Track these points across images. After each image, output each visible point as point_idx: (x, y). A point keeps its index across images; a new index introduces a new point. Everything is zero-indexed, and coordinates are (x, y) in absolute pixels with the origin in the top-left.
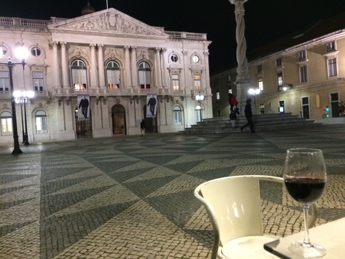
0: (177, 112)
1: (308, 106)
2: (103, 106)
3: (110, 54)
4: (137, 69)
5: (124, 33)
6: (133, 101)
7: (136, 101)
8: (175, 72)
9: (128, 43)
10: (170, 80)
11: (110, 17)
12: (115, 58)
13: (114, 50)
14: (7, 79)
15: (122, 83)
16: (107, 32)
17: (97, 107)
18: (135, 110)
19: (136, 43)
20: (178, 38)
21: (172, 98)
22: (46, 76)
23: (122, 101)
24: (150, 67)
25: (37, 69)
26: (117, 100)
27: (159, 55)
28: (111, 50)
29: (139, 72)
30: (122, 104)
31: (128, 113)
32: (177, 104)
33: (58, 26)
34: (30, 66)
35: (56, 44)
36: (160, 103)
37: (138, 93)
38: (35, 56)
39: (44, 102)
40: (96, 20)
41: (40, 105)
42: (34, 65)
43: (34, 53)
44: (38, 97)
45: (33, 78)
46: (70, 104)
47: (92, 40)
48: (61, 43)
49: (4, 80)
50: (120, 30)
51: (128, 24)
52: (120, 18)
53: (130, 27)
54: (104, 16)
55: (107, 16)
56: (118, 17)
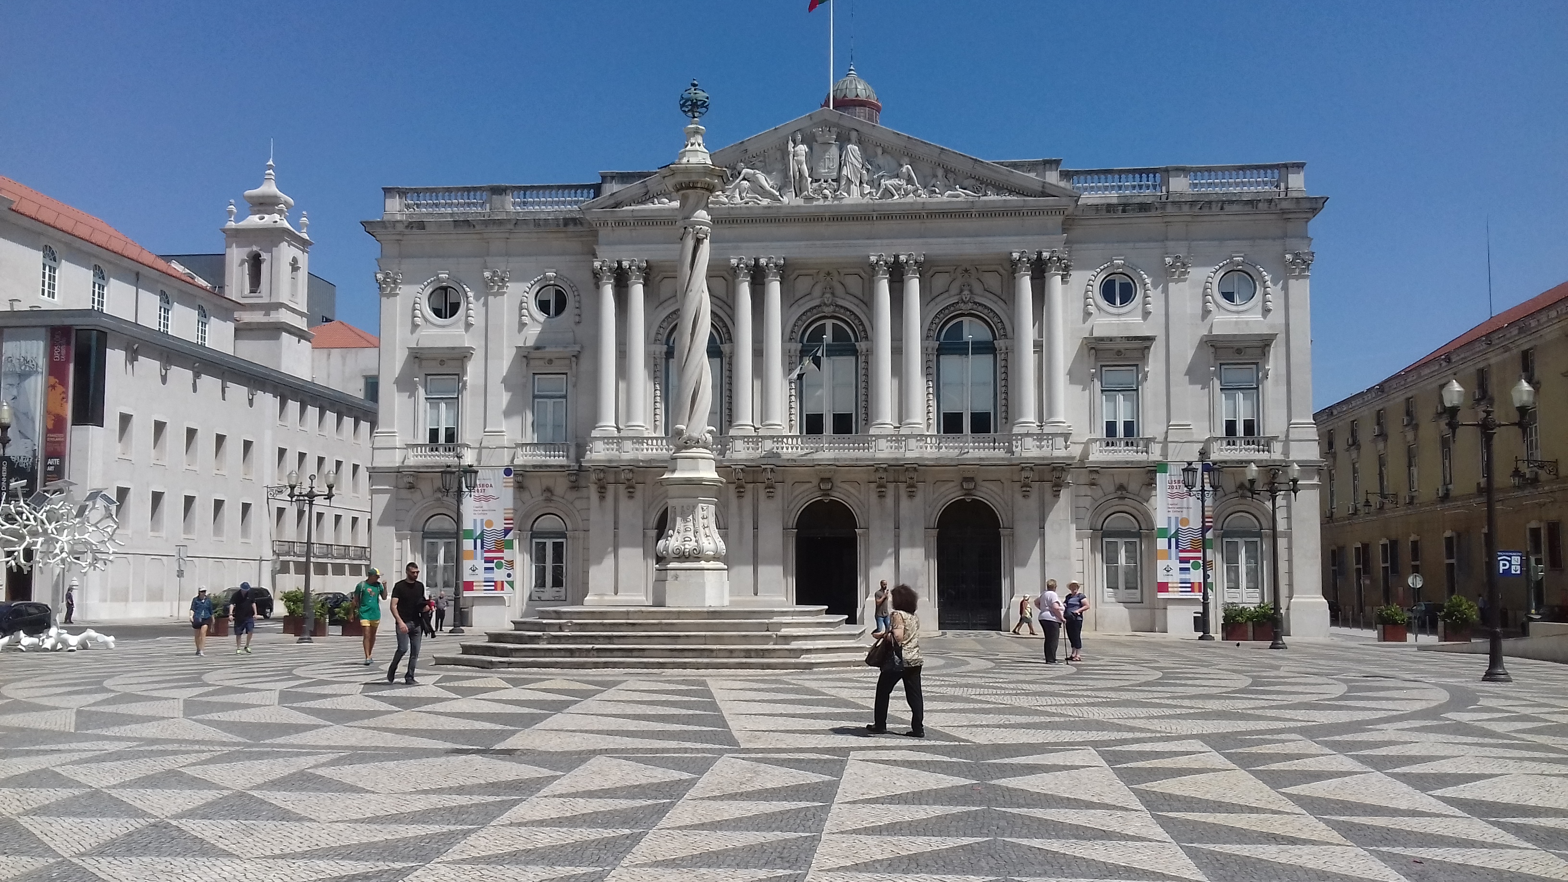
0: (1121, 541)
2: (765, 506)
3: (817, 291)
4: (930, 350)
5: (868, 204)
6: (891, 486)
7: (902, 486)
8: (1119, 353)
9: (885, 241)
10: (1087, 391)
11: (816, 146)
12: (837, 306)
13: (835, 273)
14: (454, 402)
15: (861, 411)
16: (798, 206)
17: (740, 508)
18: (897, 527)
19: (921, 240)
20: (1147, 195)
21: (1095, 476)
22: (575, 386)
23: (846, 486)
24: (995, 338)
25: (550, 361)
26: (823, 480)
27: (1026, 284)
28: (822, 275)
29: (942, 357)
30: (845, 498)
31: (867, 535)
32: (1121, 502)
33: (617, 205)
34: (526, 354)
35: (610, 269)
36: (1019, 497)
37: (909, 455)
38: (549, 314)
39: (561, 485)
40: (758, 164)
41: (549, 494)
42: (537, 348)
43: (543, 306)
44: (540, 466)
45: (535, 397)
46: (639, 493)
47: (739, 244)
48: (626, 264)
49: (443, 406)
50: (855, 194)
51: (894, 164)
52: (860, 143)
53: (897, 176)
54: (791, 144)
55: (802, 142)
56: (849, 141)
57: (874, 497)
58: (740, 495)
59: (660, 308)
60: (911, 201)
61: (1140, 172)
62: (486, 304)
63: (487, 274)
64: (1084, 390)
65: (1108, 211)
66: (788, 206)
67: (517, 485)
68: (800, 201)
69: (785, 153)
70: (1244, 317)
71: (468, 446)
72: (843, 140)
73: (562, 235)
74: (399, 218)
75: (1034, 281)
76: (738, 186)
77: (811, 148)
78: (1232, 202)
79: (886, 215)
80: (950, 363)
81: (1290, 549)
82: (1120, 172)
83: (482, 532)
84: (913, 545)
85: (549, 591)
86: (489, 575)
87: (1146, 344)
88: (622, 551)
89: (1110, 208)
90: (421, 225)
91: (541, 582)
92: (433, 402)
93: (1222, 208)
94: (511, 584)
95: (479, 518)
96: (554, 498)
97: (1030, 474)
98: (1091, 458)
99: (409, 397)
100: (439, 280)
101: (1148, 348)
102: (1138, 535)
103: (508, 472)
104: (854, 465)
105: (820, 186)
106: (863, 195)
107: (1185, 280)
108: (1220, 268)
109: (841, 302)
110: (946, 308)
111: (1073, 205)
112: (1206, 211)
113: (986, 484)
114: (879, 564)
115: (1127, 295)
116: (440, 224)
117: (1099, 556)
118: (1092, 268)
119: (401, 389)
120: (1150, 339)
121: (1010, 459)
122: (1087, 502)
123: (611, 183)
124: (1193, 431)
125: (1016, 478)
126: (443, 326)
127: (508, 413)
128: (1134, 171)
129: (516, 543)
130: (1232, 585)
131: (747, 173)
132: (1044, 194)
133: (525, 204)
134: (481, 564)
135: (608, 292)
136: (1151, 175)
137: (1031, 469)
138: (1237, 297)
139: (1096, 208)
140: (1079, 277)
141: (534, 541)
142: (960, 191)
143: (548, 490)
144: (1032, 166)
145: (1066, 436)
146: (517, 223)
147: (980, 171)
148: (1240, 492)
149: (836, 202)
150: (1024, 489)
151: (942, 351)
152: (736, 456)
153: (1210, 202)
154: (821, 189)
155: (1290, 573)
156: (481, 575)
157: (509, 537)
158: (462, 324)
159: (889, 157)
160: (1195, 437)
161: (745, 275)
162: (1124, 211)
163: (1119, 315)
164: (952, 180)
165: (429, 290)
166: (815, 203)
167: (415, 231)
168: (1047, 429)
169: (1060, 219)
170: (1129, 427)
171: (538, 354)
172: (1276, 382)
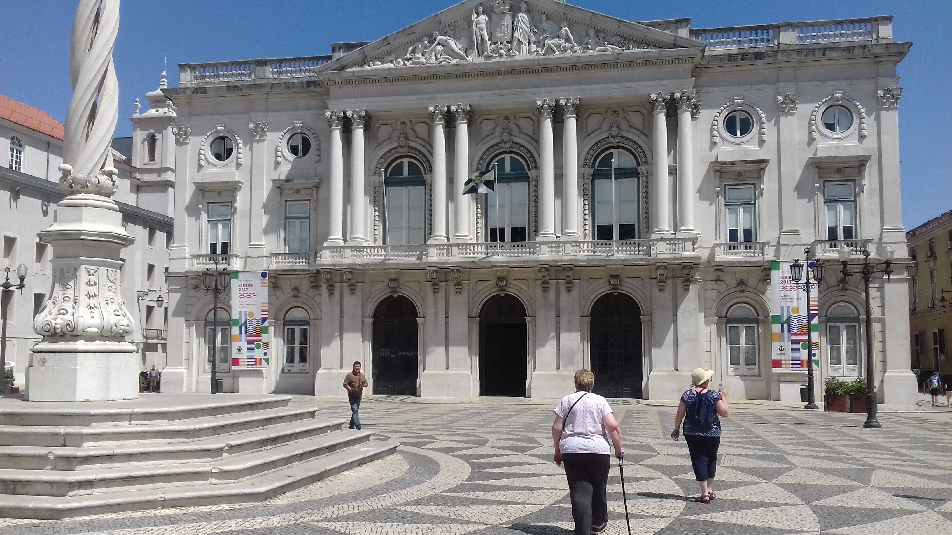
0: (742, 327)
2: (454, 299)
3: (498, 132)
4: (586, 175)
5: (534, 60)
6: (553, 283)
7: (562, 283)
8: (740, 174)
9: (548, 89)
10: (714, 206)
11: (494, 16)
12: (513, 142)
13: (512, 118)
14: (227, 223)
16: (480, 63)
17: (435, 301)
18: (558, 316)
19: (577, 87)
20: (762, 47)
21: (719, 273)
22: (316, 209)
23: (517, 283)
24: (638, 165)
25: (298, 191)
26: (499, 278)
27: (662, 120)
28: (502, 118)
29: (596, 181)
30: (517, 293)
31: (534, 322)
32: (742, 294)
33: (343, 68)
34: (279, 186)
35: (338, 118)
36: (656, 291)
37: (566, 257)
38: (297, 155)
39: (305, 285)
40: (450, 32)
41: (296, 292)
42: (287, 181)
43: (294, 150)
44: (288, 270)
45: (286, 218)
46: (358, 291)
47: (436, 95)
48: (349, 113)
49: (220, 226)
50: (525, 52)
51: (555, 27)
52: (529, 11)
53: (558, 37)
54: (474, 15)
55: (484, 13)
56: (520, 11)
57: (539, 292)
58: (436, 291)
59: (379, 148)
60: (569, 55)
61: (756, 29)
62: (251, 149)
63: (252, 126)
64: (711, 204)
65: (730, 60)
66: (472, 64)
67: (272, 285)
68: (482, 60)
69: (470, 23)
70: (844, 143)
71: (237, 256)
72: (514, 10)
73: (306, 95)
74: (189, 85)
75: (669, 118)
76: (434, 50)
77: (490, 17)
78: (831, 49)
79: (549, 69)
80: (602, 185)
81: (883, 332)
82: (740, 29)
83: (246, 321)
84: (570, 330)
85: (297, 365)
86: (251, 354)
87: (761, 166)
88: (346, 336)
89: (731, 57)
90: (204, 91)
91: (291, 359)
92: (213, 223)
93: (824, 54)
94: (267, 360)
95: (243, 310)
96: (300, 295)
97: (664, 272)
98: (717, 259)
99: (196, 220)
100: (217, 131)
101: (763, 169)
102: (756, 321)
103: (264, 275)
104: (523, 266)
105: (497, 46)
106: (530, 53)
107: (793, 114)
108: (823, 103)
109: (516, 140)
110: (599, 142)
111: (699, 55)
112: (811, 57)
113: (628, 280)
114: (543, 345)
115: (746, 128)
116: (217, 89)
117: (724, 339)
118: (718, 107)
119: (189, 215)
120: (765, 162)
121: (647, 260)
122: (713, 295)
123: (339, 51)
124: (801, 236)
125: (653, 275)
126: (220, 166)
127: (267, 231)
128: (751, 29)
129: (271, 329)
130: (835, 361)
131: (441, 39)
132: (675, 46)
133: (280, 72)
134: (245, 346)
135: (337, 136)
136: (765, 31)
137: (665, 268)
138: (837, 128)
139: (720, 58)
140: (706, 115)
141: (286, 327)
142: (608, 47)
143: (296, 289)
144: (667, 25)
145: (694, 241)
146: (272, 86)
147: (624, 29)
148: (841, 285)
149: (509, 59)
150: (660, 284)
151: (595, 176)
152: (430, 260)
153: (814, 50)
154: (498, 49)
155: (884, 351)
156: (245, 354)
157: (266, 324)
158: (234, 164)
159: (552, 23)
160: (803, 241)
161: (440, 119)
162: (742, 59)
163: (739, 144)
164: (601, 39)
165: (211, 139)
166: (493, 60)
167: (199, 95)
168: (679, 235)
169: (689, 66)
170: (748, 234)
171: (288, 185)
172: (871, 195)
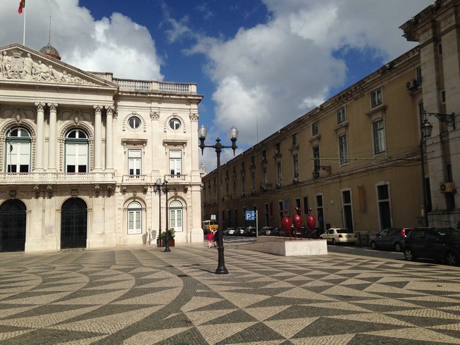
0: (135, 212)
1: (350, 206)
3: (14, 116)
4: (61, 141)
5: (34, 82)
6: (42, 193)
7: (46, 193)
8: (135, 145)
12: (22, 122)
13: (22, 109)
15: (32, 164)
18: (44, 209)
20: (145, 90)
23: (22, 193)
24: (88, 137)
26: (11, 191)
27: (98, 117)
28: (16, 109)
29: (67, 144)
30: (21, 198)
31: (30, 213)
36: (95, 197)
37: (48, 180)
50: (29, 78)
51: (46, 68)
52: (32, 58)
53: (47, 73)
55: (6, 56)
56: (27, 57)
57: (34, 198)
60: (53, 82)
61: (142, 82)
70: (178, 134)
79: (42, 87)
80: (70, 146)
82: (135, 81)
84: (50, 216)
89: (131, 93)
98: (124, 182)
101: (146, 143)
102: (141, 209)
104: (24, 185)
105: (14, 74)
106: (32, 78)
107: (158, 120)
108: (169, 117)
110: (69, 125)
111: (117, 90)
112: (164, 97)
115: (138, 125)
117: (126, 218)
120: (146, 140)
121: (91, 182)
122: (122, 198)
124: (161, 172)
130: (173, 225)
132: (105, 85)
136: (146, 84)
137: (99, 186)
139: (126, 93)
144: (102, 75)
145: (113, 174)
148: (176, 193)
149: (20, 80)
150: (97, 193)
153: (166, 94)
159: (44, 65)
160: (161, 175)
162: (136, 95)
163: (135, 131)
166: (11, 80)
168: (106, 171)
169: (112, 95)
170: (138, 171)
172: (187, 157)
